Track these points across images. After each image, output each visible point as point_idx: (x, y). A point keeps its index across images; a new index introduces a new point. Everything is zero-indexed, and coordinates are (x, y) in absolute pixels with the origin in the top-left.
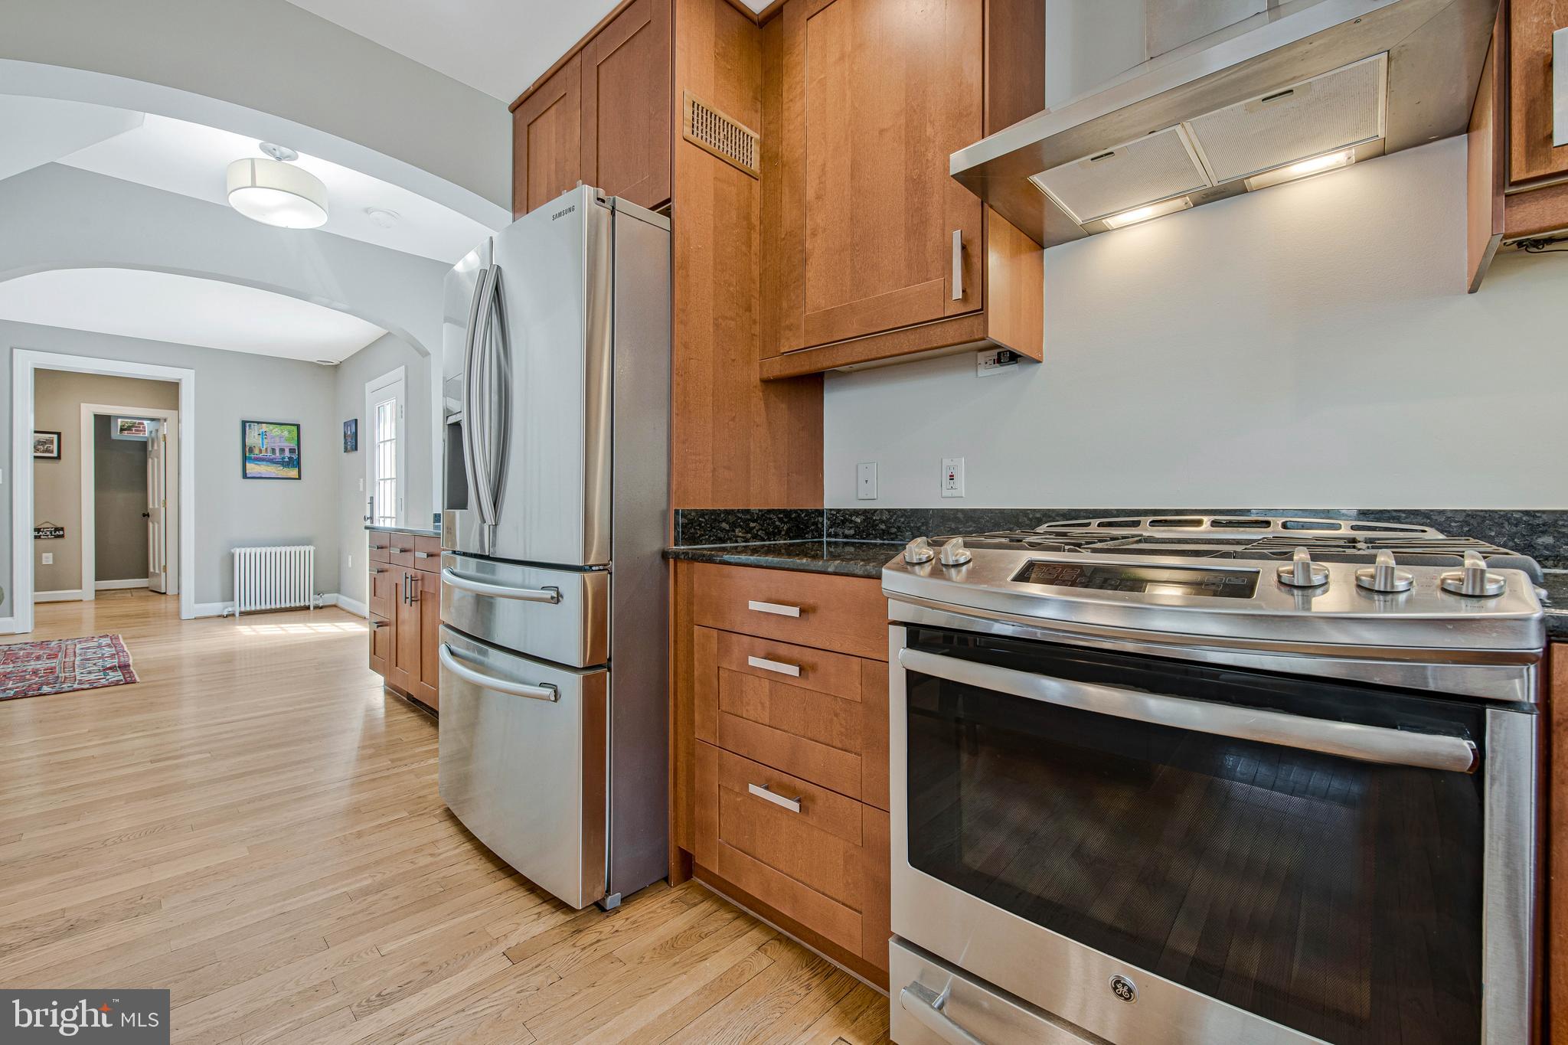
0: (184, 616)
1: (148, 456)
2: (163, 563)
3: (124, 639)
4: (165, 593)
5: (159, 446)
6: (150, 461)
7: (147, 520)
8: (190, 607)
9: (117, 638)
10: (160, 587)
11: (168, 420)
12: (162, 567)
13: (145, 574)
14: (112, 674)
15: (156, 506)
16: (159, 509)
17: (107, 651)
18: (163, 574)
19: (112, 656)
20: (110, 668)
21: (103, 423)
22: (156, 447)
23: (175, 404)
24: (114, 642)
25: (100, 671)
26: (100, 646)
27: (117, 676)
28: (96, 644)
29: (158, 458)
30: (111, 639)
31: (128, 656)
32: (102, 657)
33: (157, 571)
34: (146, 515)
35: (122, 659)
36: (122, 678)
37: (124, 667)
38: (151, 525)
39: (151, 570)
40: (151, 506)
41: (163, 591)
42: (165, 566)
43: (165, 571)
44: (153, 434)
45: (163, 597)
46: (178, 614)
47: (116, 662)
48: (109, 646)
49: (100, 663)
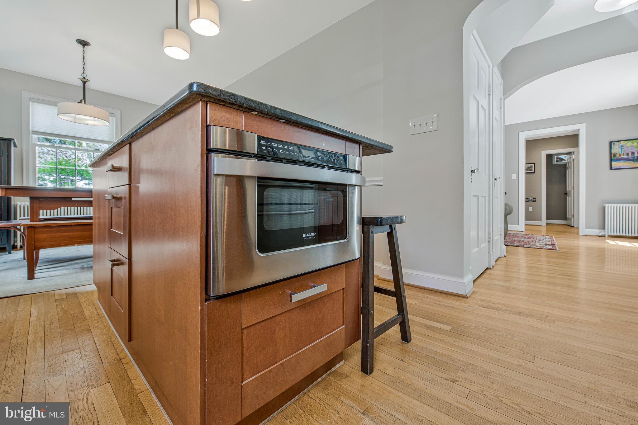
0: (580, 234)
1: (567, 169)
2: (572, 214)
3: (555, 237)
4: (573, 227)
5: (571, 164)
6: (567, 171)
7: (566, 196)
8: (583, 229)
9: (552, 237)
10: (571, 224)
11: (575, 153)
12: (572, 215)
13: (565, 218)
14: (548, 246)
15: (570, 190)
16: (571, 190)
17: (548, 240)
18: (572, 218)
19: (549, 241)
20: (548, 244)
21: (549, 157)
22: (570, 165)
23: (577, 145)
24: (551, 237)
25: (544, 244)
26: (545, 238)
27: (551, 247)
28: (544, 237)
29: (571, 169)
30: (550, 237)
31: (555, 242)
32: (546, 241)
33: (570, 217)
34: (566, 194)
35: (553, 243)
36: (552, 248)
37: (553, 245)
38: (568, 198)
39: (568, 217)
40: (568, 190)
41: (573, 225)
42: (573, 215)
43: (573, 217)
44: (569, 161)
45: (573, 228)
46: (578, 233)
47: (550, 243)
48: (549, 238)
49: (545, 242)
